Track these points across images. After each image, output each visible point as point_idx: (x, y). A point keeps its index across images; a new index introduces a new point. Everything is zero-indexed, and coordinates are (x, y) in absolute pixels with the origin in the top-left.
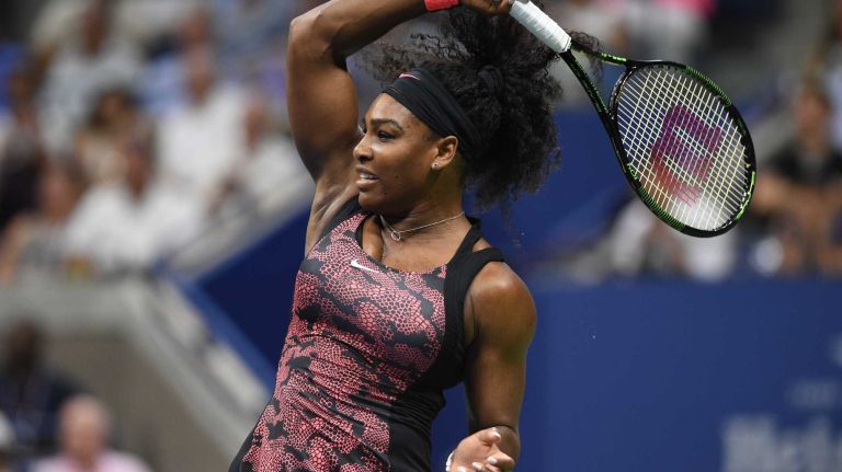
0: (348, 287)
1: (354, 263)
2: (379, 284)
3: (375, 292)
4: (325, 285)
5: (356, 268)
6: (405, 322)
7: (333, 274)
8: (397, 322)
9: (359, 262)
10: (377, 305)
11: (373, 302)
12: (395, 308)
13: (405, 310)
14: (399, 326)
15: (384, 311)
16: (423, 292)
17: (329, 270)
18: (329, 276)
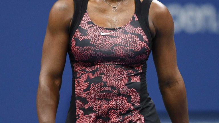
0: (105, 44)
1: (102, 34)
2: (117, 37)
3: (118, 40)
4: (96, 47)
5: (104, 35)
6: (136, 47)
7: (97, 42)
8: (133, 48)
9: (104, 32)
10: (121, 45)
11: (119, 45)
12: (129, 43)
13: (134, 42)
14: (135, 49)
15: (125, 46)
16: (135, 31)
17: (94, 41)
18: (96, 44)
